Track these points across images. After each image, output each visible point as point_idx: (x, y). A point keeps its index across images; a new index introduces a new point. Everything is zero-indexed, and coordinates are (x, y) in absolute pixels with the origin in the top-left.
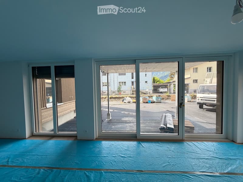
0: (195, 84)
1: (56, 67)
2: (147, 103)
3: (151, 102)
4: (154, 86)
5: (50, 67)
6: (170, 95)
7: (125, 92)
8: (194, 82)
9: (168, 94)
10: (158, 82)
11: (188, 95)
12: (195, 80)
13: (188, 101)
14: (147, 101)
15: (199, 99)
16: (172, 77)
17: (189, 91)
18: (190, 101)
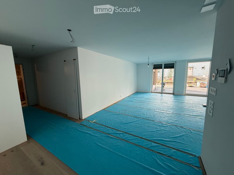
1: (164, 64)
5: (162, 64)
14: (205, 86)
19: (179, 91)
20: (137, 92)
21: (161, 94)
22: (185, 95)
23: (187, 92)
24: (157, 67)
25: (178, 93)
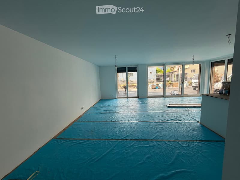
0: (193, 73)
1: (128, 67)
2: (155, 88)
3: (158, 88)
4: (157, 76)
5: (126, 68)
6: (172, 83)
7: (132, 82)
8: (192, 71)
9: (170, 82)
10: (159, 72)
11: (186, 82)
12: (193, 70)
13: (186, 87)
14: (155, 87)
15: (193, 84)
16: (173, 68)
17: (188, 79)
18: (188, 87)
19: (143, 94)
20: (101, 99)
21: (126, 99)
22: (148, 98)
23: (149, 94)
24: (121, 70)
25: (142, 96)
